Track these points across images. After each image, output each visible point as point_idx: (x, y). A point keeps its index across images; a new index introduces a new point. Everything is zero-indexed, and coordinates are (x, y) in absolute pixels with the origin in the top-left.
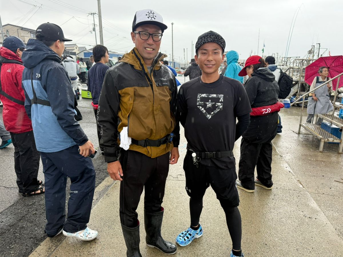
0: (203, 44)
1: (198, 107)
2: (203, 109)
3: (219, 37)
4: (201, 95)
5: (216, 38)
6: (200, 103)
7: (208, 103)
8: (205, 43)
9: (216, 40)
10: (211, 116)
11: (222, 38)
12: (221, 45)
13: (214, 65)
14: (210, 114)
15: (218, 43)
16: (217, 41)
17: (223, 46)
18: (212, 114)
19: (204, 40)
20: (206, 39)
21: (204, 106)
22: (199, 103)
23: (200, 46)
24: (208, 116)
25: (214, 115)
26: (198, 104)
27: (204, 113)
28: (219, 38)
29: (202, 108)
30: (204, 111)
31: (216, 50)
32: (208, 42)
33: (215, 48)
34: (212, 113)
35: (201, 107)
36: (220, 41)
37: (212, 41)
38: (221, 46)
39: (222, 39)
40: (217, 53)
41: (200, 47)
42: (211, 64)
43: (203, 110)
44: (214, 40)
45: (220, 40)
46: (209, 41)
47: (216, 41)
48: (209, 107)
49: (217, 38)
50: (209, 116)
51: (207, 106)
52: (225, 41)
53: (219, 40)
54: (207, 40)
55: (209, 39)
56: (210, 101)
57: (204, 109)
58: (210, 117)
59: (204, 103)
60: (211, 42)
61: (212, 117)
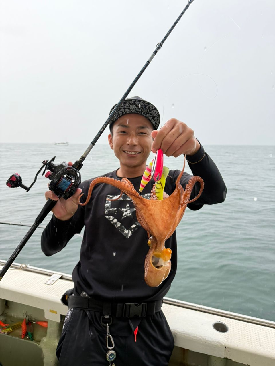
0: (123, 115)
1: (107, 217)
2: (115, 221)
3: (150, 105)
4: (112, 198)
5: (145, 107)
6: (111, 209)
7: (125, 210)
8: (126, 113)
9: (144, 110)
10: (130, 232)
11: (155, 109)
12: (153, 121)
13: (140, 152)
14: (128, 228)
15: (146, 117)
16: (147, 113)
17: (156, 124)
18: (134, 228)
19: (125, 109)
20: (129, 107)
21: (119, 215)
22: (109, 211)
23: (117, 118)
24: (126, 232)
25: (136, 229)
26: (106, 212)
27: (119, 227)
28: (151, 109)
29: (113, 220)
30: (119, 224)
31: (142, 128)
32: (130, 113)
33: (141, 125)
34: (134, 226)
35: (112, 218)
36: (151, 114)
37: (137, 111)
38: (152, 123)
39: (155, 111)
40: (145, 133)
41: (116, 120)
42: (134, 152)
43: (116, 223)
44: (142, 112)
45: (152, 112)
46: (133, 111)
47: (144, 113)
48: (127, 216)
49: (147, 107)
50: (129, 233)
51: (124, 214)
52: (159, 115)
53: (150, 111)
54: (129, 109)
55: (133, 107)
56: (128, 205)
57: (118, 221)
58: (130, 235)
59: (117, 210)
60: (136, 113)
61: (133, 233)
